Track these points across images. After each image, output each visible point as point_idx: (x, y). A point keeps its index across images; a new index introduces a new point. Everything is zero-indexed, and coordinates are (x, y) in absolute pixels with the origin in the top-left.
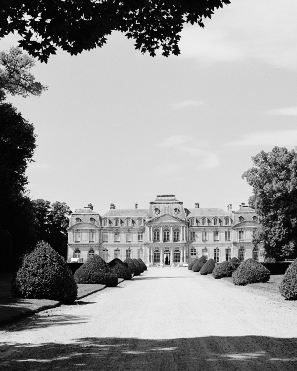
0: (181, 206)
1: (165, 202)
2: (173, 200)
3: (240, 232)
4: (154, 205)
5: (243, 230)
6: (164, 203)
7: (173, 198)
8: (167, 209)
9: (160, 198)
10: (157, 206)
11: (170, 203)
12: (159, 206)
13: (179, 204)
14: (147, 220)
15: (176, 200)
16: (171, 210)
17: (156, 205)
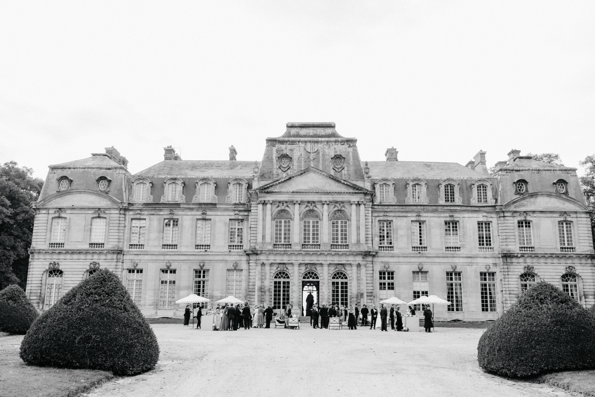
0: (351, 150)
1: (307, 139)
2: (329, 136)
3: (520, 224)
4: (278, 146)
5: (528, 218)
6: (306, 142)
7: (329, 131)
8: (312, 156)
9: (294, 131)
10: (286, 149)
11: (321, 142)
12: (291, 150)
13: (346, 146)
14: (256, 185)
15: (340, 137)
16: (324, 160)
17: (283, 146)
